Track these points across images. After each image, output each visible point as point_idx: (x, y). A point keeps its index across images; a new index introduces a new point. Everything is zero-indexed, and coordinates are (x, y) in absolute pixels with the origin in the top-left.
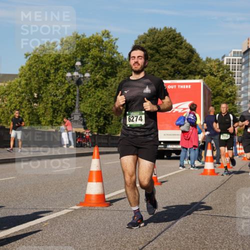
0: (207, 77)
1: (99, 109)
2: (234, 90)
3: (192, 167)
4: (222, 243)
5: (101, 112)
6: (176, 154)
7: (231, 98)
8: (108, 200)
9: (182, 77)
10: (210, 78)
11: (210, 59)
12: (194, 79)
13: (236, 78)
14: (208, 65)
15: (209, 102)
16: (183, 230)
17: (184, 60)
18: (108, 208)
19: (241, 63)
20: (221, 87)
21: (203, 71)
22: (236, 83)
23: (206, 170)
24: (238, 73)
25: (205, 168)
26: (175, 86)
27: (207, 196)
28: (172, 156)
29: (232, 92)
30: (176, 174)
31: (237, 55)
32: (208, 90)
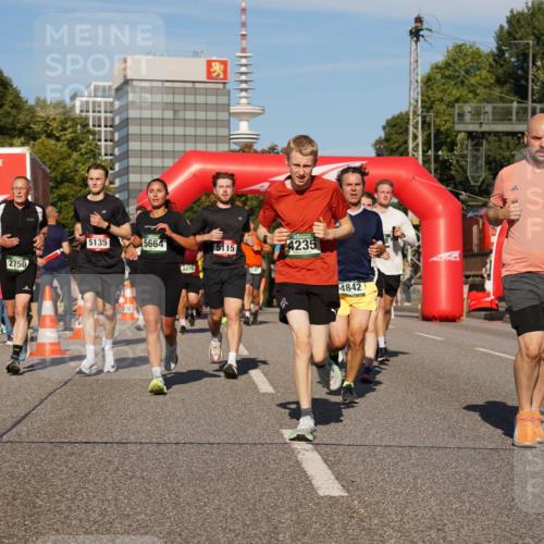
0: (40, 140)
4: (73, 499)
10: (46, 144)
11: (44, 102)
12: (11, 145)
13: (103, 143)
14: (41, 114)
19: (111, 112)
20: (70, 162)
21: (31, 128)
22: (103, 154)
24: (106, 132)
27: (42, 401)
31: (100, 93)
32: (44, 171)
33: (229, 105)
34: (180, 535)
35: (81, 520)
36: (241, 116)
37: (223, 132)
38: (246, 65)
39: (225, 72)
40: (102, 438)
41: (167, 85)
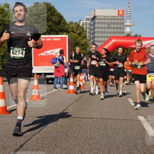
0: (70, 33)
1: (3, 53)
2: (86, 41)
3: (61, 88)
4: (78, 133)
5: (4, 55)
6: (52, 81)
7: (85, 46)
8: (9, 110)
9: (55, 33)
10: (72, 34)
11: (72, 22)
12: (63, 34)
13: (88, 34)
14: (71, 26)
15: (71, 48)
16: (55, 127)
17: (56, 22)
18: (9, 115)
19: (90, 25)
20: (79, 39)
21: (68, 30)
22: (88, 37)
24: (89, 31)
25: (69, 89)
26: (51, 39)
27: (70, 106)
28: (49, 82)
29: (85, 43)
30: (52, 93)
31: (88, 20)
32: (71, 41)
33: (124, 23)
34: (108, 145)
35: (81, 139)
36: (127, 26)
37: (122, 31)
38: (129, 11)
39: (123, 13)
40: (86, 116)
41: (106, 17)
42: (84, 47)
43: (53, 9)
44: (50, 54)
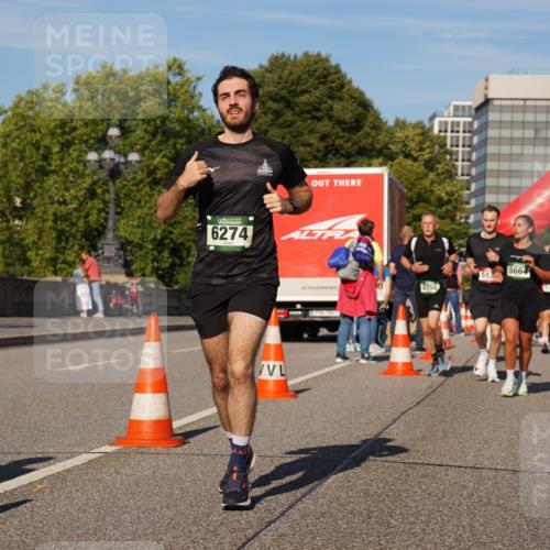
0: (397, 161)
1: (159, 231)
2: (454, 189)
3: (363, 357)
4: (427, 523)
5: (164, 238)
6: (329, 330)
7: (449, 207)
8: (179, 432)
9: (343, 160)
10: (403, 164)
11: (404, 122)
12: (370, 165)
13: (460, 164)
14: (400, 134)
15: (401, 215)
16: (343, 495)
17: (346, 123)
18: (179, 450)
19: (470, 132)
20: (426, 183)
21: (389, 148)
22: (460, 172)
23: (393, 365)
24: (463, 152)
25: (392, 360)
26: (327, 182)
27: (395, 421)
28: (320, 334)
29: (450, 194)
30: (329, 373)
31: (461, 113)
32: (400, 190)
35: (436, 544)
40: (455, 461)
41: (528, 103)
42: (447, 211)
43: (337, 76)
44: (323, 235)
